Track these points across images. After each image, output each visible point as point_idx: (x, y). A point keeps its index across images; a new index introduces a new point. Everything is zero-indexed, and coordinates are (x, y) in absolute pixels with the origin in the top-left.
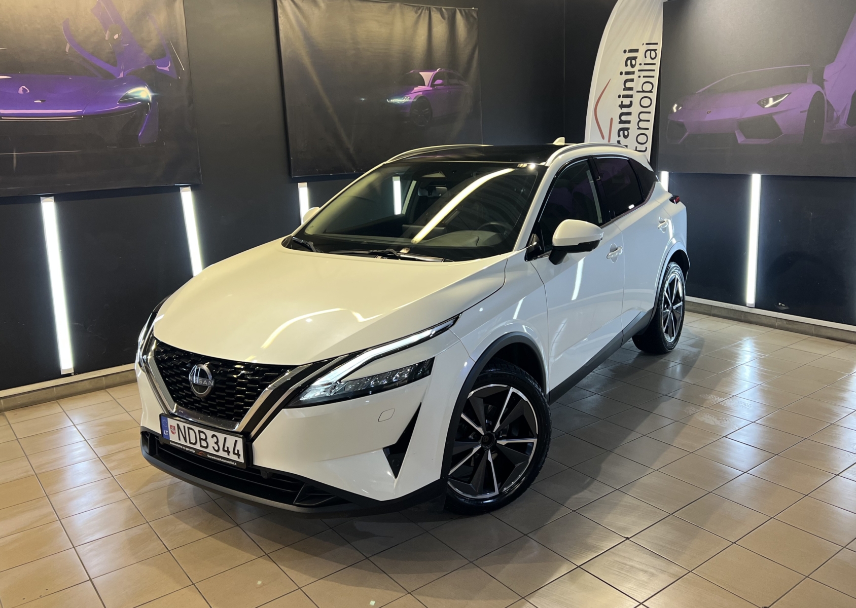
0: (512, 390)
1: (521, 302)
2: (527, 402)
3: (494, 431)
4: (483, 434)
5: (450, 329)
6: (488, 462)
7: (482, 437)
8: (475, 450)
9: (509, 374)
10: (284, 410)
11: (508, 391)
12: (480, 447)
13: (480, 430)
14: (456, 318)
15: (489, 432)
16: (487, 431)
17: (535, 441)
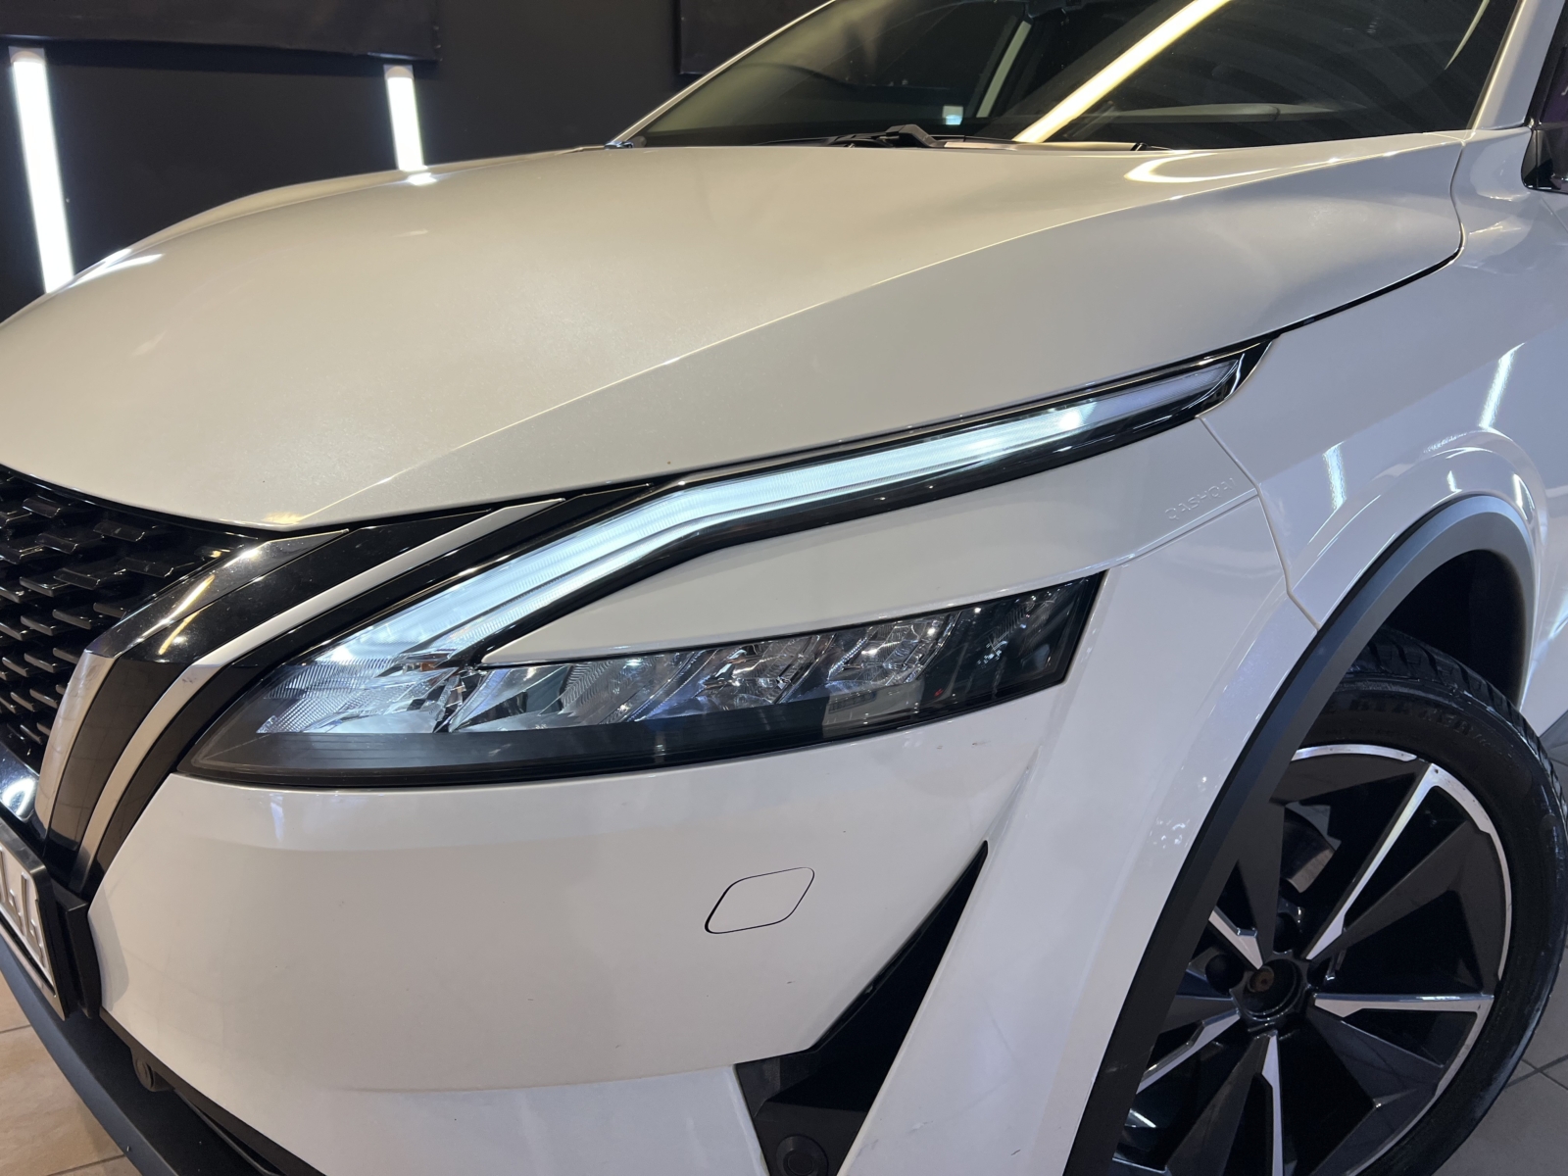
0: (1434, 777)
1: (1506, 362)
2: (1488, 836)
3: (1311, 956)
4: (1258, 963)
5: (1205, 418)
6: (1261, 1087)
7: (1247, 976)
8: (1212, 1031)
9: (1437, 705)
10: (176, 785)
11: (1409, 782)
12: (1236, 1018)
13: (1248, 946)
14: (1252, 352)
15: (1287, 954)
16: (1279, 948)
17: (1480, 1005)
